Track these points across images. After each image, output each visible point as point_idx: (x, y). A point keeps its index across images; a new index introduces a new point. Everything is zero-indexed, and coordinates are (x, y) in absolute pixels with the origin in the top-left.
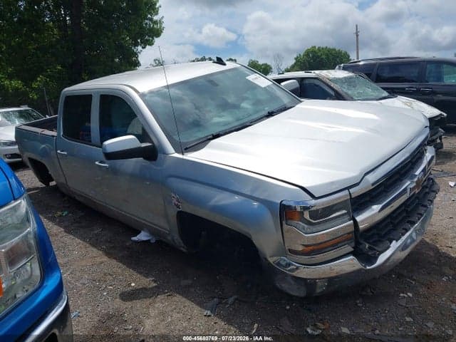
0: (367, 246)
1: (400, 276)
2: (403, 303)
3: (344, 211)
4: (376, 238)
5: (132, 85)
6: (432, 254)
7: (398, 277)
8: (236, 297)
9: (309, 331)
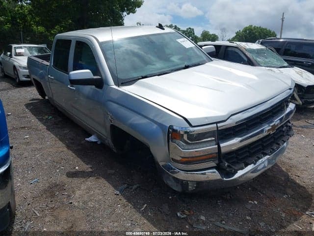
0: (226, 164)
1: (254, 189)
2: (249, 207)
3: (213, 138)
4: (235, 160)
5: (96, 36)
6: (283, 178)
7: (253, 191)
8: (138, 185)
9: (179, 214)
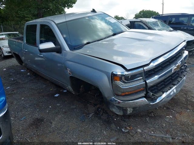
0: (151, 94)
1: (168, 108)
2: (167, 120)
3: (141, 78)
4: (156, 90)
5: (53, 20)
6: (184, 99)
7: (167, 109)
9: (123, 130)
